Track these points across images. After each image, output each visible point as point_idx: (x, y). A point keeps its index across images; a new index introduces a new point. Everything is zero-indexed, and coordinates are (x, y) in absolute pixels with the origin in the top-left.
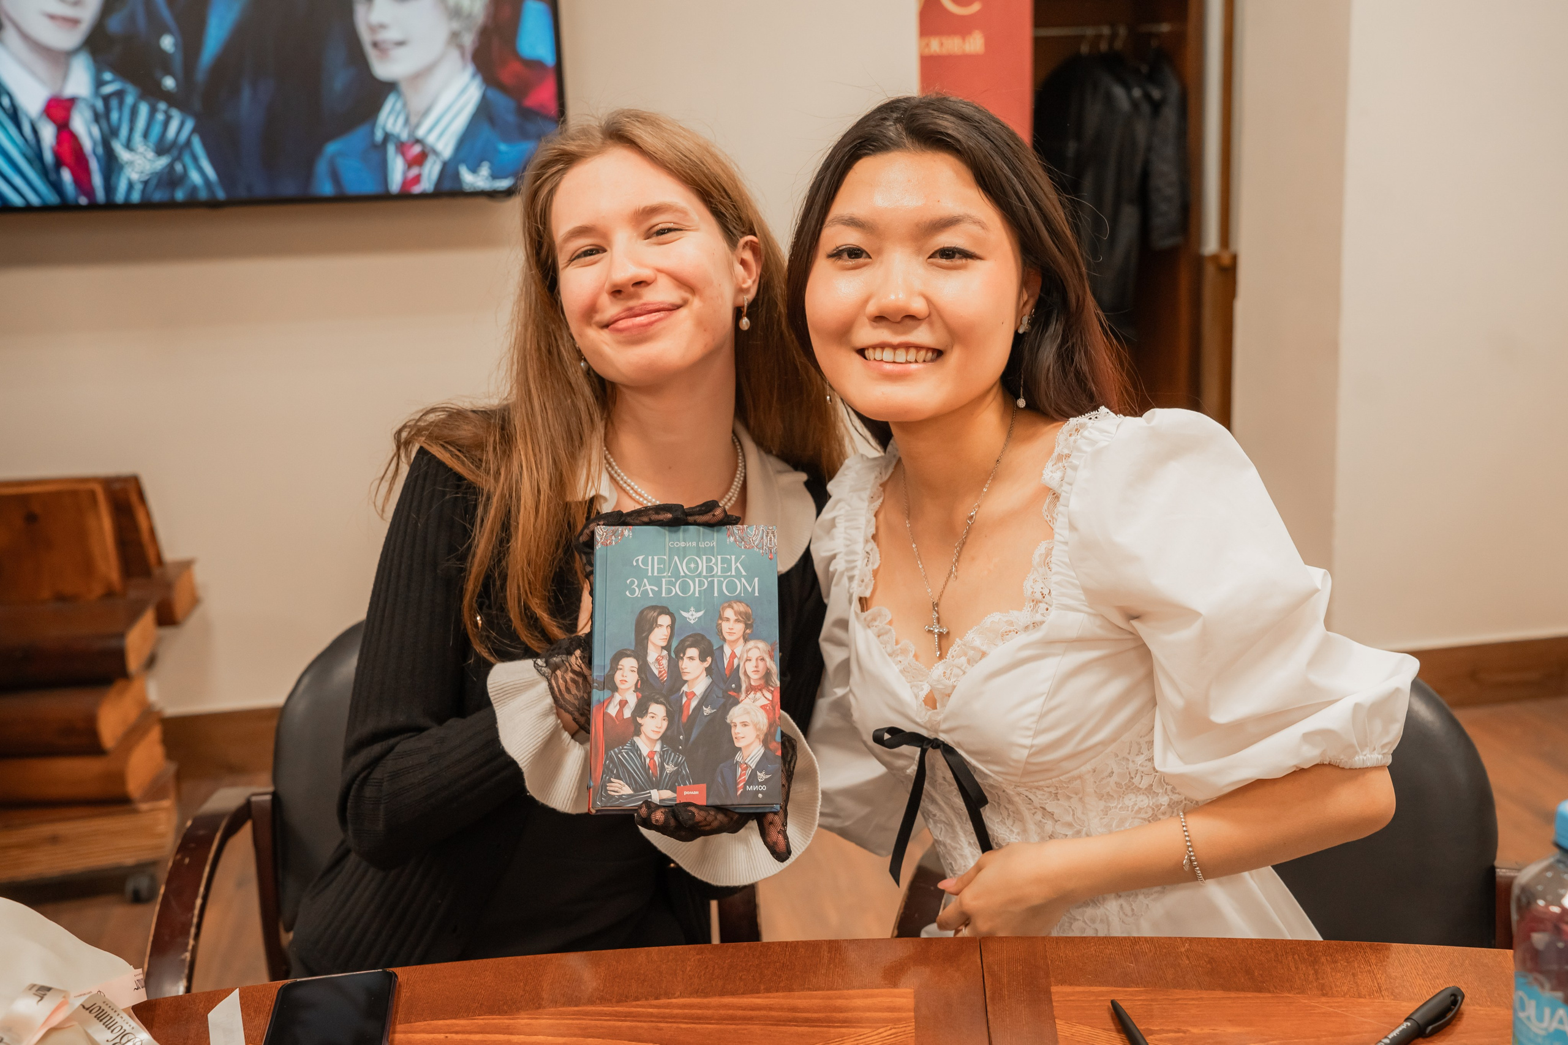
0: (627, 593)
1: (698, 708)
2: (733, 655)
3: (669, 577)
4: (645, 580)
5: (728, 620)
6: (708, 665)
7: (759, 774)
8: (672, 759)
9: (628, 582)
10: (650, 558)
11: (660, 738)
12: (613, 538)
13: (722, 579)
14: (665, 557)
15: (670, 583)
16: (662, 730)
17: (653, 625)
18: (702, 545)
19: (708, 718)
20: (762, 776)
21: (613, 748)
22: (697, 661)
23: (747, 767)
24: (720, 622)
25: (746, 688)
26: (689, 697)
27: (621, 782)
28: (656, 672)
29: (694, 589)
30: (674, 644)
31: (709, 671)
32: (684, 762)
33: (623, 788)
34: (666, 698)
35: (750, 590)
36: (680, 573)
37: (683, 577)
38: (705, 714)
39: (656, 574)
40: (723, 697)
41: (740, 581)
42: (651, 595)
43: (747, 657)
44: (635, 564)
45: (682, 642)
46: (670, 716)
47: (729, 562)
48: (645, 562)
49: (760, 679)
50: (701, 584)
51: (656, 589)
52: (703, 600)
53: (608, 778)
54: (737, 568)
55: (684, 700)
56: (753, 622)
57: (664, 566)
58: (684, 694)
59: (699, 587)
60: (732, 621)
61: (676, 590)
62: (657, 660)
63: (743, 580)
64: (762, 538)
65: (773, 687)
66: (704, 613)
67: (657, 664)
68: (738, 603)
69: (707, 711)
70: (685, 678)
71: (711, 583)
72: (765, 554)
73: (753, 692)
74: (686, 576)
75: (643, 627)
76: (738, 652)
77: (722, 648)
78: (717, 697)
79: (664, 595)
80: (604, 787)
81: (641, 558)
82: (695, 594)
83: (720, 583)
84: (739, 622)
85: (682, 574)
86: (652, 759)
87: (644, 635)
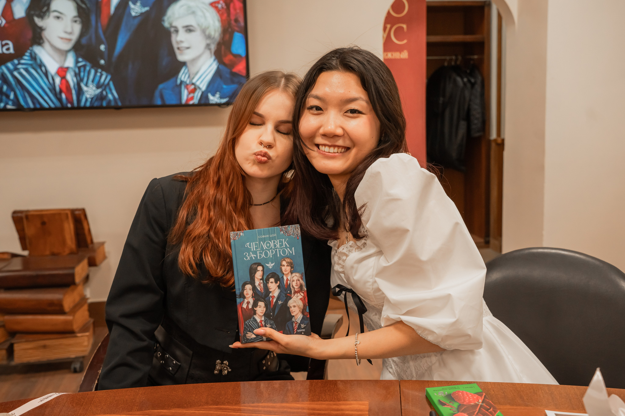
0: (245, 259)
1: (277, 301)
2: (287, 280)
3: (260, 250)
4: (251, 253)
5: (284, 266)
6: (278, 285)
7: (302, 325)
8: (269, 322)
9: (244, 254)
10: (252, 243)
11: (264, 315)
12: (237, 237)
13: (280, 249)
14: (257, 242)
15: (260, 253)
16: (264, 312)
17: (256, 270)
18: (271, 236)
19: (281, 305)
20: (303, 326)
21: (246, 321)
22: (274, 283)
23: (297, 323)
24: (281, 267)
25: (294, 292)
26: (273, 298)
27: (251, 333)
28: (259, 289)
29: (270, 254)
30: (265, 277)
31: (279, 287)
32: (273, 323)
33: (252, 335)
34: (264, 299)
35: (291, 253)
36: (264, 248)
37: (265, 250)
38: (279, 304)
39: (254, 250)
40: (285, 297)
41: (287, 250)
42: (254, 259)
43: (293, 280)
44: (246, 246)
45: (268, 276)
46: (266, 306)
47: (282, 242)
48: (250, 245)
49: (298, 288)
50: (272, 252)
51: (255, 256)
52: (274, 259)
53: (246, 332)
54: (285, 244)
55: (271, 299)
56: (294, 266)
57: (257, 246)
58: (271, 297)
59: (272, 253)
60: (285, 266)
61: (263, 255)
62: (259, 284)
63: (288, 249)
64: (294, 231)
65: (304, 291)
66: (275, 264)
67: (259, 286)
68: (287, 259)
69: (280, 302)
70: (270, 290)
71: (276, 251)
72: (295, 237)
73: (296, 294)
74: (266, 249)
75: (252, 272)
76: (289, 278)
77: (283, 277)
78: (283, 297)
79: (258, 258)
80: (245, 336)
81: (248, 244)
82: (270, 256)
83: (280, 251)
84: (288, 266)
85: (265, 249)
86: (261, 323)
87: (253, 275)
